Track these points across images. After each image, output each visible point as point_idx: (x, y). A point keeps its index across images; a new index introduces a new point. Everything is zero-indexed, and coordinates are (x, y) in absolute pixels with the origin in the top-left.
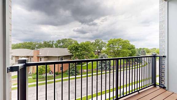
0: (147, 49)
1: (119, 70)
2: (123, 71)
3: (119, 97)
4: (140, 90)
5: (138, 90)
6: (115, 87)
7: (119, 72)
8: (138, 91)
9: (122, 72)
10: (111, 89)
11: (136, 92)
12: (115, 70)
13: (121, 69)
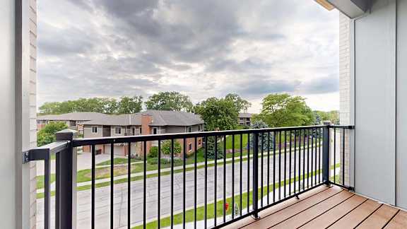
0: (323, 113)
1: (260, 154)
2: (267, 157)
3: (259, 207)
4: (300, 193)
5: (297, 193)
6: (251, 190)
7: (260, 159)
8: (296, 195)
9: (265, 158)
10: (243, 193)
11: (293, 196)
12: (251, 156)
13: (264, 154)
